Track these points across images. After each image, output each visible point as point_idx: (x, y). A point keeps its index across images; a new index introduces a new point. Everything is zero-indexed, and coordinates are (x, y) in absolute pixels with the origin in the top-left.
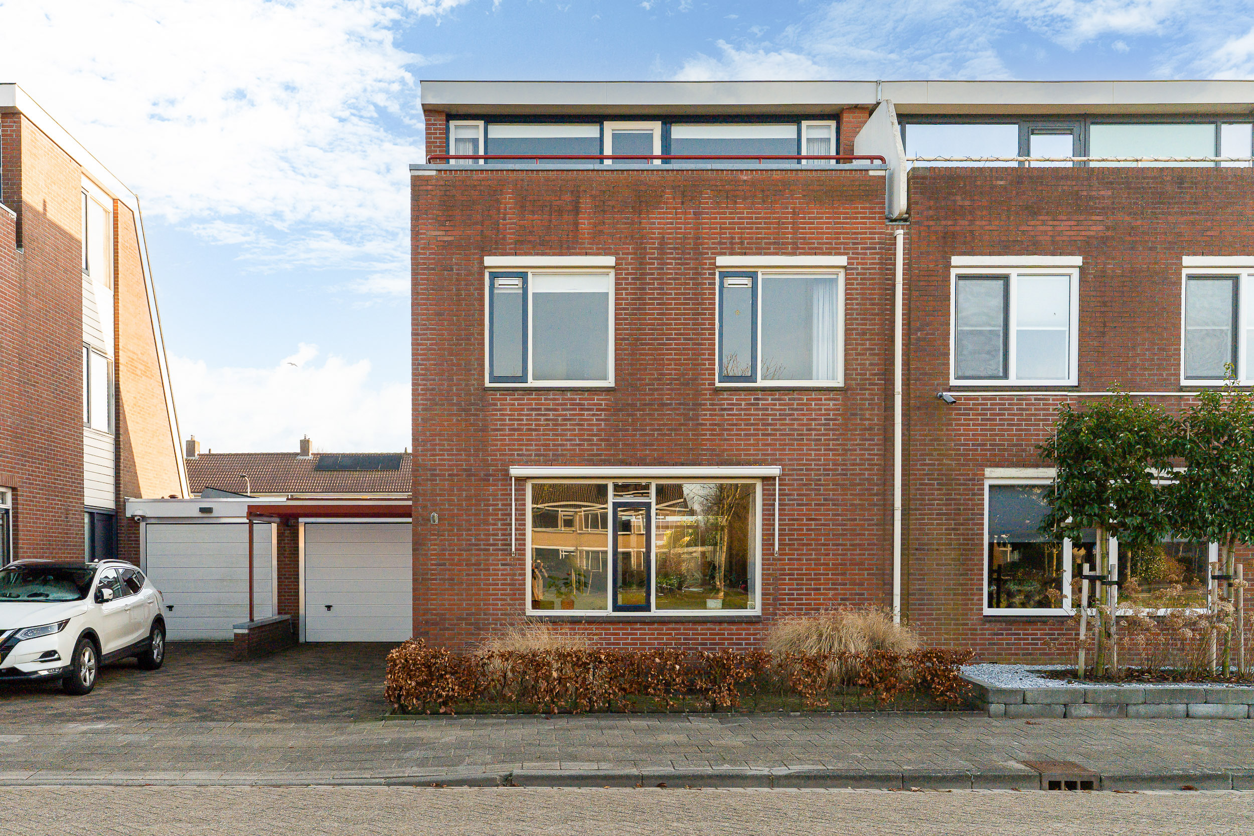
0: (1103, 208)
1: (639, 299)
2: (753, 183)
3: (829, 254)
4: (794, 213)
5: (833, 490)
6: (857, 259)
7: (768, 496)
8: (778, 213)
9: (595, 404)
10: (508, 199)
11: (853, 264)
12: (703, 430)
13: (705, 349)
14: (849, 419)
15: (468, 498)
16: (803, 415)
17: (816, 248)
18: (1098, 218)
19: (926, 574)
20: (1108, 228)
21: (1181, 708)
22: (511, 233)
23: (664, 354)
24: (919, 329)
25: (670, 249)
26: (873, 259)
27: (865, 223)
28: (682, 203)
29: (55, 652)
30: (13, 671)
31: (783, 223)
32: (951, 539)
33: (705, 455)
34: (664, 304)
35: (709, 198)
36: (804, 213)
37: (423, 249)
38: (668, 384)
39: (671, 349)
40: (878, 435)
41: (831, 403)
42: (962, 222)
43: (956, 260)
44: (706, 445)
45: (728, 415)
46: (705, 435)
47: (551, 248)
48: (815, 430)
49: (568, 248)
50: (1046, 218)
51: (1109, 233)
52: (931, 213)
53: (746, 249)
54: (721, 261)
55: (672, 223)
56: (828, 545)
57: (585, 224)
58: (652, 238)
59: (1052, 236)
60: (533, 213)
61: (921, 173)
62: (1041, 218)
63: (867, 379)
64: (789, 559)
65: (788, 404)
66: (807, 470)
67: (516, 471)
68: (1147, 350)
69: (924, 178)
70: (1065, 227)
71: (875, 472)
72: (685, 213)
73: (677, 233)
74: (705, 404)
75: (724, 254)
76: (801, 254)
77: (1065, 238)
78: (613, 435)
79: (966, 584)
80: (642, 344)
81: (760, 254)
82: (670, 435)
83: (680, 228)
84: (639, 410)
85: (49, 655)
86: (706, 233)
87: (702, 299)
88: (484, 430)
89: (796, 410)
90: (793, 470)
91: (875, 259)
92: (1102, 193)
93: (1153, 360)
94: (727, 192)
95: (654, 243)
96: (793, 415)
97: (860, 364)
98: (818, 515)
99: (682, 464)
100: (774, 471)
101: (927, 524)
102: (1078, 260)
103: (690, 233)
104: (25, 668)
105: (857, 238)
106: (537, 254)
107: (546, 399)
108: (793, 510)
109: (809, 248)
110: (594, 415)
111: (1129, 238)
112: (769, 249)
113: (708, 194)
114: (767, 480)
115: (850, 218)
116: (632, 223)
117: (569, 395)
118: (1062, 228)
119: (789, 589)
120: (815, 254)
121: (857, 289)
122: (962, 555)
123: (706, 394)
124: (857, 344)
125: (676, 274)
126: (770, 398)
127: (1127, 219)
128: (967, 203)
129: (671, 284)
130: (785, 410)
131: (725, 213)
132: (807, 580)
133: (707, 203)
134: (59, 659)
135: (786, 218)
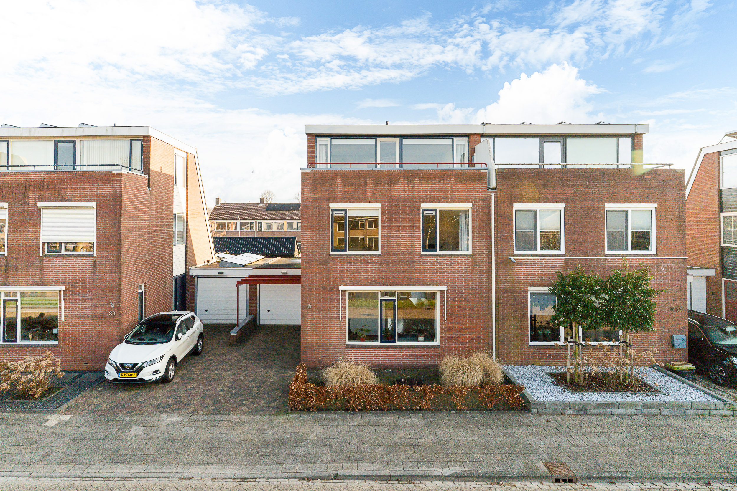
0: (573, 185)
1: (390, 220)
2: (434, 175)
3: (465, 202)
4: (451, 186)
5: (468, 295)
6: (476, 204)
7: (442, 297)
8: (445, 186)
9: (373, 261)
10: (339, 181)
11: (474, 206)
12: (416, 271)
13: (416, 240)
14: (474, 267)
15: (323, 298)
16: (456, 265)
17: (460, 200)
18: (571, 188)
19: (505, 329)
20: (575, 192)
22: (339, 194)
23: (400, 242)
24: (501, 232)
25: (403, 200)
26: (482, 204)
27: (479, 190)
28: (407, 183)
29: (158, 370)
30: (142, 380)
31: (447, 190)
32: (515, 315)
33: (417, 281)
34: (400, 222)
35: (417, 181)
36: (455, 186)
37: (305, 200)
38: (402, 253)
39: (403, 240)
40: (486, 273)
41: (467, 261)
42: (517, 190)
43: (515, 205)
44: (417, 277)
45: (426, 265)
46: (417, 273)
47: (356, 200)
48: (460, 271)
49: (363, 200)
50: (550, 188)
51: (575, 194)
52: (505, 186)
53: (433, 200)
54: (422, 205)
55: (403, 190)
56: (466, 317)
57: (369, 191)
58: (395, 196)
59: (553, 196)
60: (348, 186)
61: (500, 171)
62: (548, 188)
63: (481, 251)
64: (451, 323)
65: (450, 261)
66: (457, 287)
67: (342, 288)
68: (592, 240)
69: (502, 173)
70: (558, 191)
71: (485, 288)
72: (408, 186)
73: (405, 194)
74: (417, 261)
75: (424, 202)
76: (454, 202)
77: (557, 196)
78: (380, 273)
79: (522, 333)
80: (391, 238)
81: (438, 202)
82: (403, 273)
83: (406, 192)
84: (391, 263)
85: (156, 372)
86: (417, 194)
87: (415, 220)
88: (330, 271)
89: (453, 263)
90: (452, 287)
91: (483, 204)
92: (572, 179)
93: (594, 244)
94: (425, 178)
95: (396, 198)
96: (452, 265)
97: (478, 246)
98: (462, 305)
99: (408, 285)
100: (444, 288)
101: (506, 309)
102: (564, 205)
103: (410, 194)
104: (146, 378)
105: (476, 196)
106: (350, 202)
107: (354, 259)
108: (452, 303)
109: (457, 200)
110: (373, 265)
111: (584, 196)
112: (442, 200)
113: (417, 179)
114: (442, 292)
115: (473, 188)
116: (387, 190)
117: (363, 258)
118: (557, 192)
119: (451, 335)
120: (460, 202)
121: (476, 216)
122: (520, 321)
123: (417, 257)
124: (477, 238)
125: (405, 210)
126: (442, 259)
127: (583, 189)
128: (519, 183)
129: (403, 214)
130: (448, 263)
131: (424, 186)
132: (458, 331)
133: (417, 182)
134: (160, 373)
135: (448, 188)
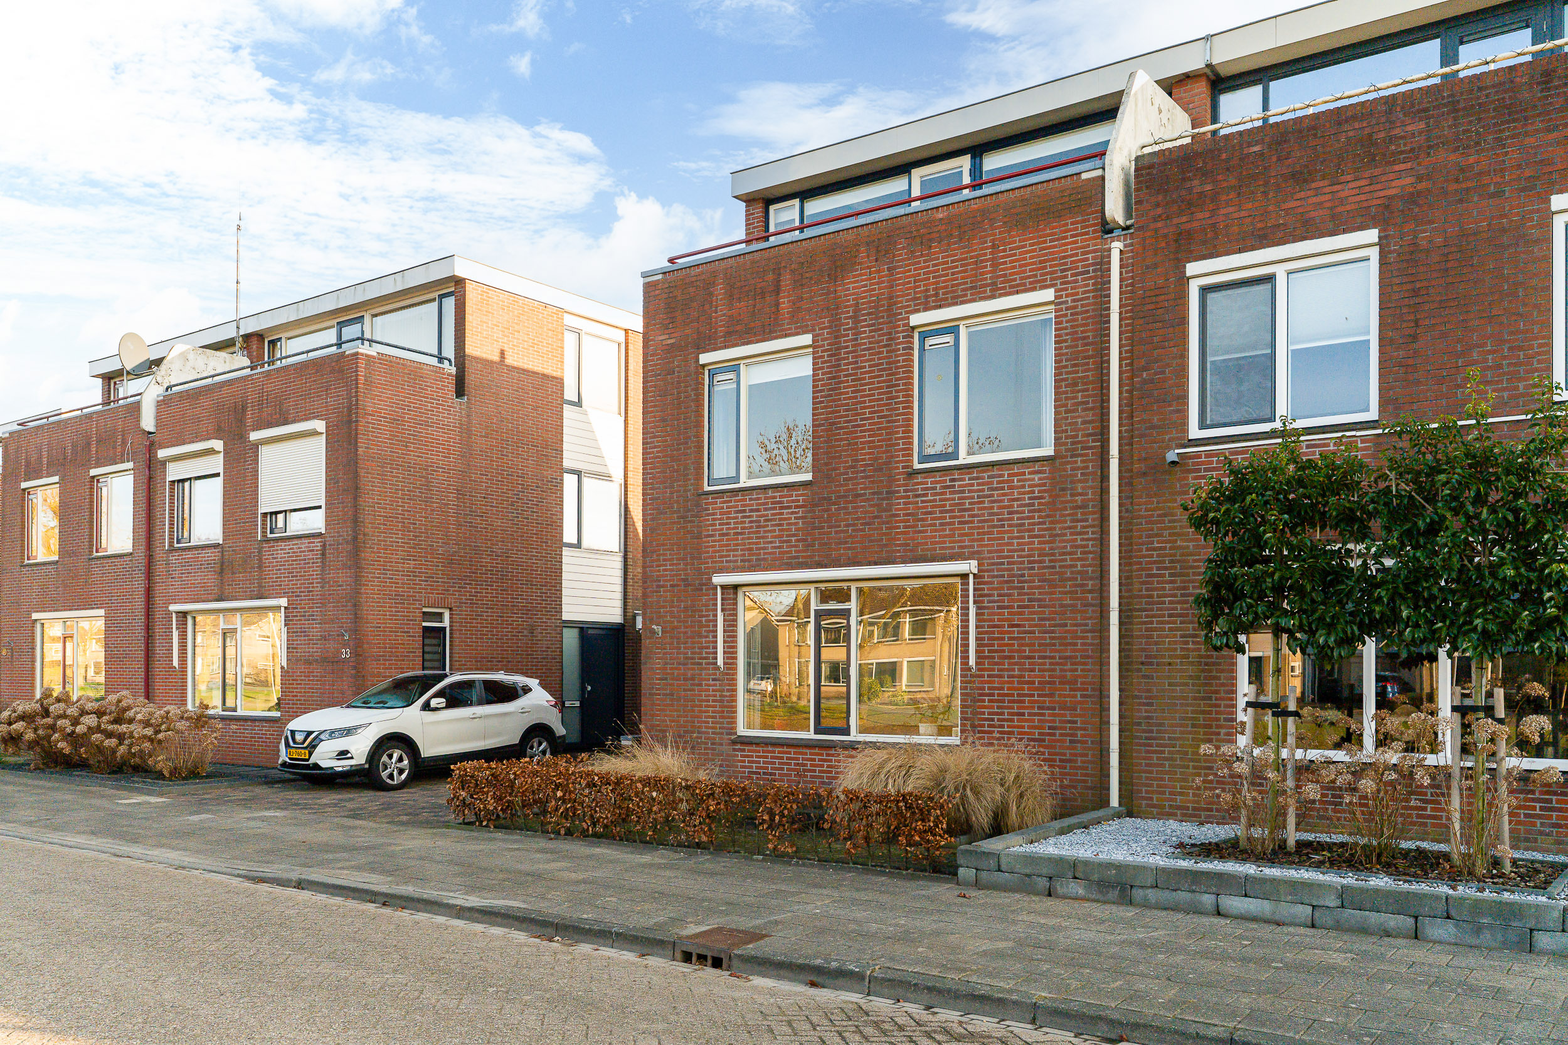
0: (1412, 150)
1: (834, 378)
2: (949, 221)
3: (1034, 289)
4: (993, 246)
5: (1039, 587)
6: (1066, 289)
7: (965, 596)
8: (975, 250)
9: (793, 501)
11: (1061, 297)
12: (896, 522)
13: (897, 427)
14: (1057, 496)
15: (686, 609)
16: (1004, 495)
17: (1018, 285)
18: (1402, 166)
19: (1156, 697)
20: (1420, 179)
21: (1208, 900)
22: (721, 326)
23: (857, 438)
24: (1145, 369)
25: (863, 315)
26: (1085, 287)
27: (1076, 242)
28: (877, 260)
30: (316, 766)
31: (982, 261)
32: (1188, 650)
33: (899, 551)
34: (859, 379)
35: (903, 248)
36: (1005, 244)
37: (652, 355)
38: (862, 472)
39: (864, 431)
40: (1094, 513)
41: (1036, 477)
42: (1200, 215)
43: (1192, 268)
44: (899, 539)
45: (923, 502)
46: (899, 527)
47: (755, 335)
48: (1017, 512)
49: (771, 332)
50: (1321, 184)
51: (1422, 186)
52: (1160, 210)
53: (941, 300)
54: (916, 319)
55: (865, 286)
56: (1034, 658)
57: (785, 303)
58: (846, 307)
59: (1331, 208)
60: (739, 300)
61: (1146, 162)
62: (1313, 185)
63: (1079, 442)
64: (989, 676)
65: (988, 483)
66: (1009, 563)
67: (722, 579)
68: (1489, 352)
69: (1151, 166)
70: (1351, 191)
71: (1090, 562)
72: (878, 271)
73: (871, 296)
74: (899, 492)
75: (917, 311)
76: (1001, 295)
77: (1348, 208)
78: (809, 534)
79: (1210, 713)
80: (837, 429)
81: (956, 304)
82: (863, 530)
83: (874, 290)
84: (834, 504)
86: (900, 290)
87: (897, 368)
88: (699, 537)
89: (996, 489)
90: (993, 564)
91: (1088, 285)
92: (1409, 128)
93: (1500, 366)
94: (921, 237)
95: (848, 312)
96: (992, 496)
97: (1070, 424)
98: (1022, 620)
99: (876, 564)
100: (969, 566)
101: (1156, 629)
102: (1372, 235)
103: (883, 294)
104: (324, 764)
105: (1065, 264)
106: (744, 344)
107: (751, 499)
108: (993, 614)
109: (1011, 287)
110: (792, 513)
111: (1455, 186)
112: (966, 295)
113: (902, 243)
114: (962, 577)
115: (1058, 239)
116: (827, 294)
117: (770, 493)
118: (1346, 193)
119: (989, 714)
120: (1017, 292)
121: (1066, 328)
122: (1203, 671)
123: (899, 480)
124: (1067, 399)
125: (870, 343)
126: (967, 477)
127: (1453, 157)
128: (1208, 187)
129: (865, 355)
130: (983, 490)
131: (919, 263)
132: (1009, 702)
133: (901, 255)
134: (352, 758)
135: (985, 255)
